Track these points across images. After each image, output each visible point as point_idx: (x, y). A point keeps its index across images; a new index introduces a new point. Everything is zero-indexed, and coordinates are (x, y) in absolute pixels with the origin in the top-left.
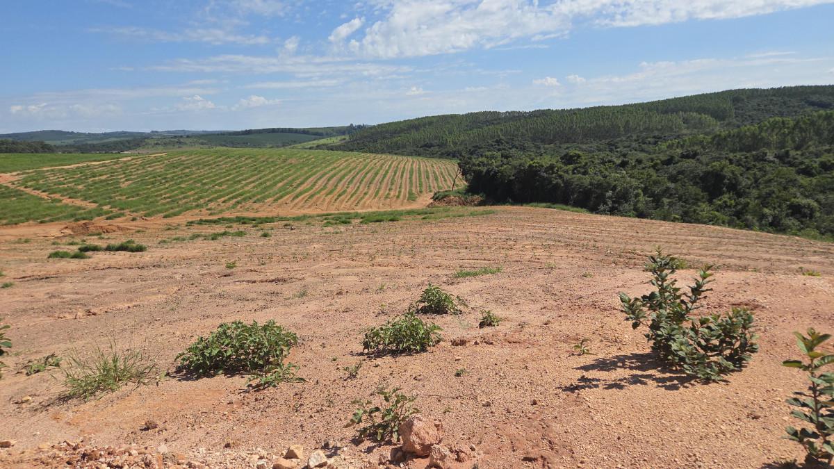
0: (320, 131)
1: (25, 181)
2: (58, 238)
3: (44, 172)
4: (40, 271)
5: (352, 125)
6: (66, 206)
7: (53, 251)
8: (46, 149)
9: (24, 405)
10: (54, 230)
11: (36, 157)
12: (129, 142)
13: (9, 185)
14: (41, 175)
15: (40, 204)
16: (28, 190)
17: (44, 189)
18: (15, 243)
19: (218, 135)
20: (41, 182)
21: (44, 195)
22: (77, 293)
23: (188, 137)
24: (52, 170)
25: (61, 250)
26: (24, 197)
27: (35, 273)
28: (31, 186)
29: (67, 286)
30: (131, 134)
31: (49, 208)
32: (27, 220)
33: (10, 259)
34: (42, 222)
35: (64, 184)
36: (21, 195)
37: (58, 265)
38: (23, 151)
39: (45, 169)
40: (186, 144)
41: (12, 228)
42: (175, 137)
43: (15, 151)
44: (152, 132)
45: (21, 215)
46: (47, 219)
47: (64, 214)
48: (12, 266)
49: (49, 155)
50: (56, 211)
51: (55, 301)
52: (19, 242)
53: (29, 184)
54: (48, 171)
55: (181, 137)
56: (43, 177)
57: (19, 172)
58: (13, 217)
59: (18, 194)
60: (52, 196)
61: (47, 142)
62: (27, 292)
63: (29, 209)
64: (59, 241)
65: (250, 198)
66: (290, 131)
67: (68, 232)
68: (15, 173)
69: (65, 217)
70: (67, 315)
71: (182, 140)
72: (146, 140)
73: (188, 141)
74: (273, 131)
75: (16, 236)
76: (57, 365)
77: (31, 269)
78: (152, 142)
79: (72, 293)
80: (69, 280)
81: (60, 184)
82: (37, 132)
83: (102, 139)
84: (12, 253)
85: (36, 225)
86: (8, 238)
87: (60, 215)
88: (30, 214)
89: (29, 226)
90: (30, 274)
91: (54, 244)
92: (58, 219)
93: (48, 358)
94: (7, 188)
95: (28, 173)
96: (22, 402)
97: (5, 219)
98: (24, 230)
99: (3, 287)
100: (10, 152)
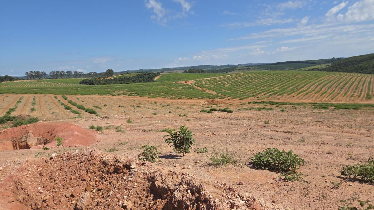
0: (315, 62)
1: (195, 83)
2: (203, 105)
3: (201, 80)
4: (198, 116)
5: (334, 58)
6: (207, 93)
7: (202, 109)
8: (203, 72)
9: (197, 164)
10: (202, 102)
11: (199, 75)
12: (229, 69)
13: (191, 85)
14: (200, 81)
15: (199, 92)
16: (196, 87)
17: (201, 86)
18: (191, 105)
19: (265, 65)
20: (200, 84)
21: (200, 89)
22: (209, 126)
23: (252, 66)
24: (204, 80)
25: (204, 109)
26: (195, 89)
27: (196, 117)
28: (197, 85)
29: (206, 123)
30: (231, 66)
31: (202, 93)
32: (195, 97)
33: (189, 111)
34: (199, 99)
35: (207, 85)
36: (194, 88)
37: (203, 115)
38: (195, 73)
39: (202, 79)
40: (251, 69)
41: (190, 100)
42: (247, 66)
43: (193, 73)
44: (239, 64)
45: (193, 96)
46: (201, 97)
47: (206, 96)
48: (190, 113)
49: (203, 74)
50: (204, 94)
51: (202, 128)
52: (192, 105)
53: (196, 84)
54: (202, 80)
55: (250, 66)
56: (201, 82)
57: (194, 80)
58: (191, 96)
59: (193, 88)
60: (203, 89)
61: (203, 69)
62: (194, 123)
63: (196, 93)
64: (204, 106)
65: (276, 93)
66: (299, 62)
67: (207, 103)
68: (193, 80)
69: (206, 97)
70: (206, 133)
71: (250, 68)
72: (236, 68)
73: (252, 68)
74: (291, 62)
75: (191, 103)
76: (207, 152)
77: (195, 115)
78: (238, 69)
79: (208, 126)
80: (207, 121)
81: (206, 85)
82: (200, 66)
83: (221, 68)
84: (190, 109)
85: (197, 99)
86: (189, 103)
87: (205, 96)
88: (196, 95)
89: (195, 99)
90: (195, 117)
91: (202, 107)
92: (204, 98)
93: (204, 148)
94: (190, 85)
95: (196, 81)
96: (197, 163)
97: (188, 96)
98: (194, 101)
99: (187, 120)
100: (192, 73)
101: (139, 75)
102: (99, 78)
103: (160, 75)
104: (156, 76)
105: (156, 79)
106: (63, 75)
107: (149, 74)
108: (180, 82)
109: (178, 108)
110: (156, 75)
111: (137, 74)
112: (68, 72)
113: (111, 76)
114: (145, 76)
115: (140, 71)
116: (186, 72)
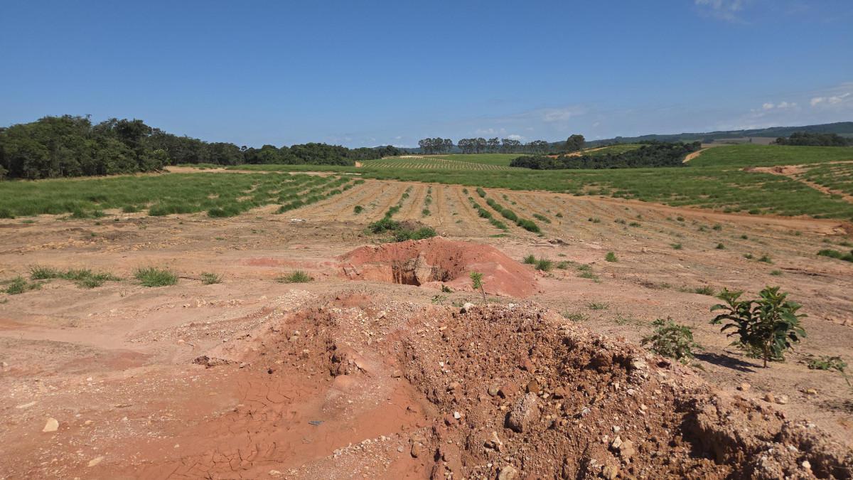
1: (810, 173)
2: (829, 235)
3: (830, 166)
4: (807, 266)
6: (846, 203)
7: (824, 249)
8: (838, 141)
9: (809, 397)
10: (826, 228)
11: (824, 151)
13: (793, 177)
14: (826, 169)
15: (819, 199)
16: (810, 184)
17: (826, 183)
18: (786, 234)
20: (825, 176)
21: (825, 190)
22: (846, 298)
24: (840, 165)
25: (832, 249)
26: (804, 190)
27: (802, 267)
28: (814, 180)
29: (836, 288)
31: (827, 204)
32: (802, 213)
33: (781, 248)
34: (816, 217)
35: (849, 180)
36: (802, 188)
37: (826, 264)
38: (812, 144)
39: (832, 163)
41: (785, 219)
43: (806, 144)
45: (797, 208)
46: (822, 215)
47: (842, 212)
48: (782, 256)
49: (839, 149)
50: (834, 208)
51: (821, 300)
52: (790, 233)
53: (813, 177)
54: (835, 165)
56: (828, 172)
57: (805, 165)
58: (790, 208)
59: (799, 186)
60: (833, 191)
61: (839, 135)
62: (794, 284)
63: (806, 202)
64: (830, 239)
67: (841, 231)
68: (800, 166)
69: (842, 215)
70: (834, 318)
75: (787, 227)
76: (841, 369)
77: (798, 262)
79: (840, 297)
80: (838, 282)
81: (845, 180)
82: (832, 124)
84: (782, 244)
85: (809, 219)
86: (781, 228)
87: (837, 213)
88: (806, 207)
89: (803, 219)
90: (797, 266)
91: (825, 241)
92: (834, 216)
93: (832, 359)
94: (790, 180)
95: (814, 166)
96: (807, 393)
97: (782, 209)
98: (796, 223)
99: (772, 274)
100: (800, 144)
101: (643, 148)
102: (551, 154)
103: (700, 148)
104: (690, 151)
105: (688, 158)
106: (483, 147)
107: (670, 147)
108: (758, 168)
109: (745, 238)
110: (689, 149)
111: (640, 146)
112: (491, 141)
113: (578, 149)
114: (659, 150)
115: (649, 140)
116: (780, 141)
